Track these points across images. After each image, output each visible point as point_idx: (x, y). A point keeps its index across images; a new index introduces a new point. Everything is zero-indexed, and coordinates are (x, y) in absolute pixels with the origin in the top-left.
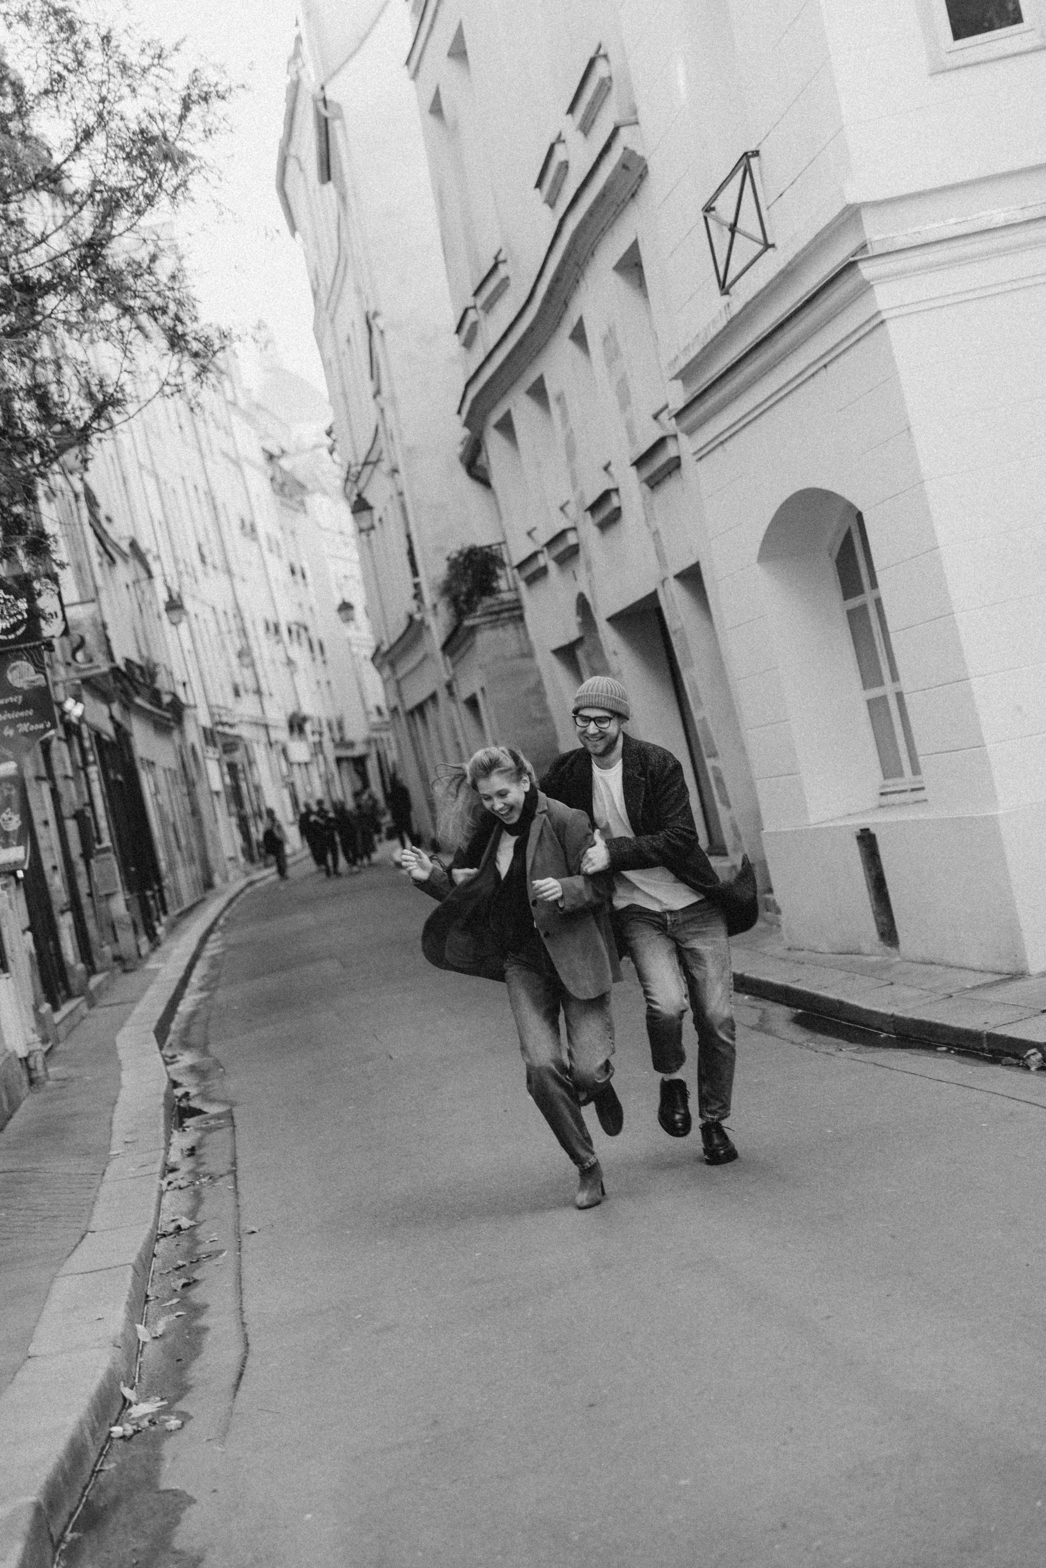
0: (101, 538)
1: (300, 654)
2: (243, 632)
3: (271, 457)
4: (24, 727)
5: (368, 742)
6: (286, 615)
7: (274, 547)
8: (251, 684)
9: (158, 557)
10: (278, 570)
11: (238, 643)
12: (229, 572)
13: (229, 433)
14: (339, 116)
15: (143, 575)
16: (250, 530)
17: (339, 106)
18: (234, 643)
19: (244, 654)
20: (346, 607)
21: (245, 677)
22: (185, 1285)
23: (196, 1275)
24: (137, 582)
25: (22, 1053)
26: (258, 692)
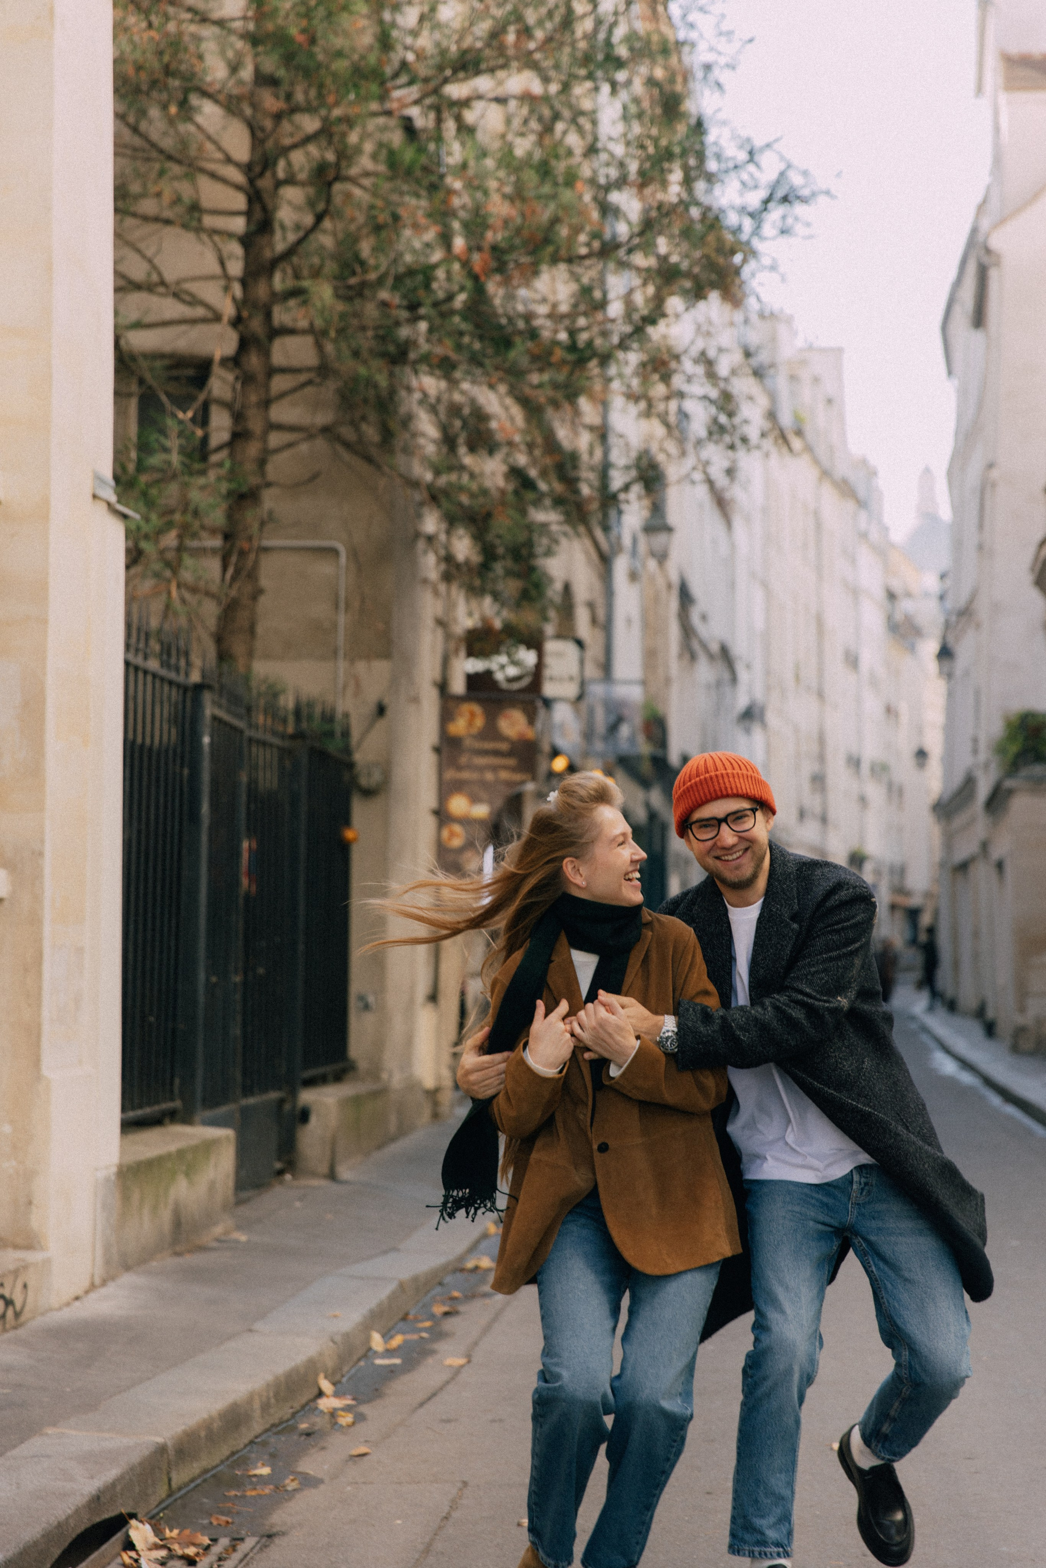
0: (687, 630)
1: (875, 792)
2: (821, 758)
3: (892, 596)
4: (504, 775)
5: (928, 895)
6: (870, 752)
7: (874, 682)
8: (818, 810)
9: (748, 667)
10: (873, 706)
11: (816, 767)
12: (821, 695)
13: (853, 561)
14: (997, 264)
15: (726, 676)
16: (852, 661)
17: (998, 256)
18: (808, 768)
19: (819, 781)
20: (921, 755)
21: (813, 802)
22: (446, 1314)
23: (461, 1308)
24: (719, 684)
25: (429, 1083)
26: (824, 820)
